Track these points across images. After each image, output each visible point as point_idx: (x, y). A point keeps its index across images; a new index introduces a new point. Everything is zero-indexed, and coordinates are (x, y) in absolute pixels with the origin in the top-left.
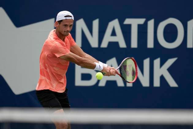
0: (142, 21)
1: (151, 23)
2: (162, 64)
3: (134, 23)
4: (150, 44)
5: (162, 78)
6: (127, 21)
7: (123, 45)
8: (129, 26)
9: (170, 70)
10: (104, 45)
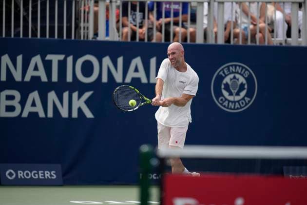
0: (61, 57)
1: (70, 60)
2: (79, 97)
3: (55, 59)
4: (69, 79)
5: (80, 110)
6: (49, 57)
7: (44, 79)
8: (50, 62)
9: (87, 102)
10: (27, 78)
